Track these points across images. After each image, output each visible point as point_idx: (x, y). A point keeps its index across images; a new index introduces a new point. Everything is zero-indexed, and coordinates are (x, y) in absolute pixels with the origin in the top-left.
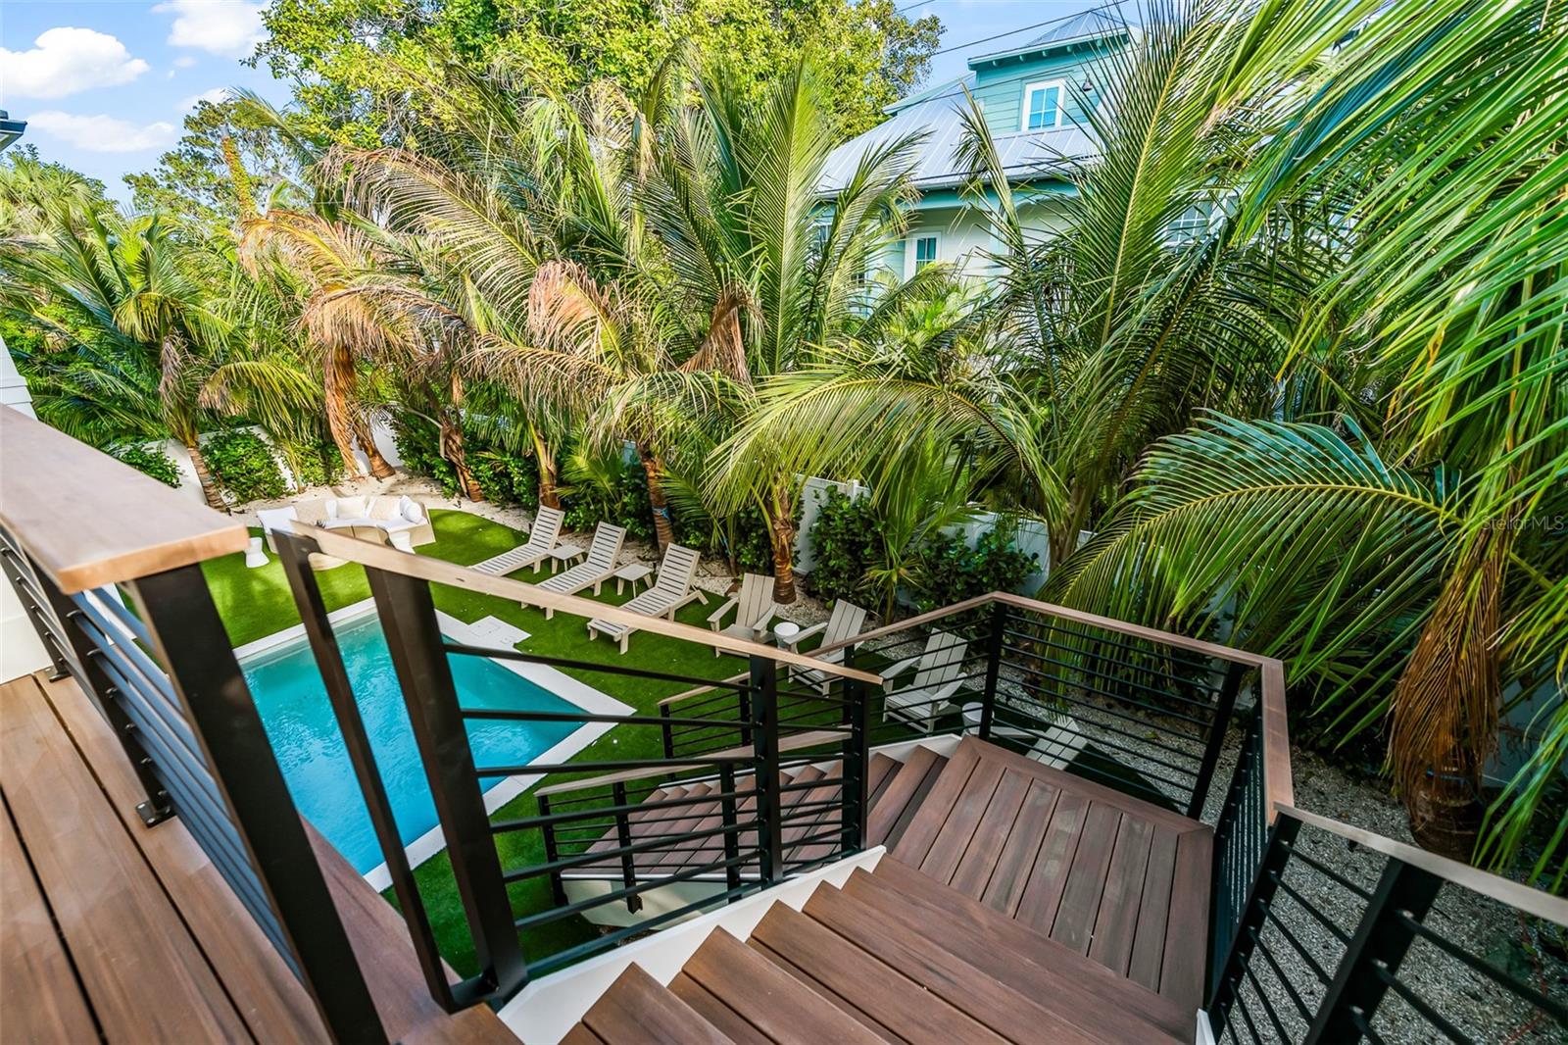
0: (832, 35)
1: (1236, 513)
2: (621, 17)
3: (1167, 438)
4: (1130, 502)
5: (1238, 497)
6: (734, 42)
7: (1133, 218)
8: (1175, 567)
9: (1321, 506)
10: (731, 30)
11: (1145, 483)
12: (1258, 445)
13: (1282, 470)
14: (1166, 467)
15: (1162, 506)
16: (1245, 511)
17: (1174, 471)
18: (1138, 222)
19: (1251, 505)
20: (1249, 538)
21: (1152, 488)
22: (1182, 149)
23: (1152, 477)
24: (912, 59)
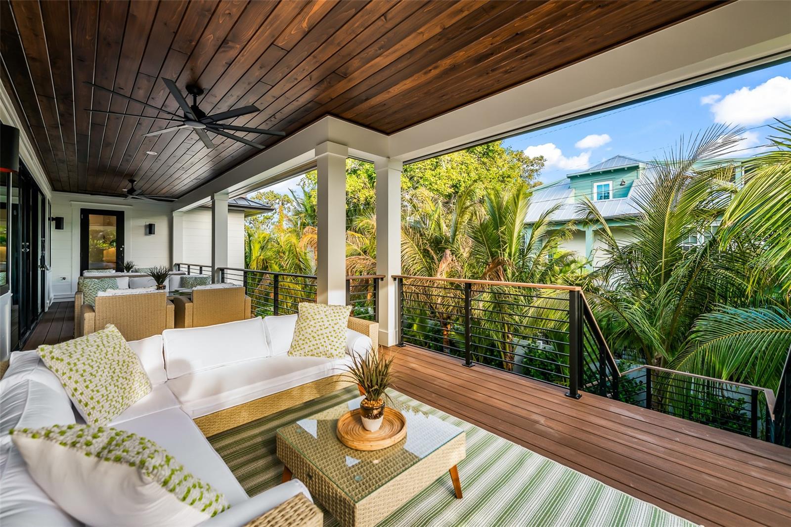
0: (501, 165)
1: (740, 341)
2: (429, 166)
3: (704, 315)
4: (692, 339)
5: (740, 335)
6: (464, 170)
7: (666, 238)
8: (719, 363)
9: (774, 337)
10: (463, 167)
11: (698, 331)
12: (743, 316)
13: (755, 325)
14: (706, 325)
15: (709, 340)
16: (744, 340)
17: (711, 326)
18: (669, 240)
19: (745, 337)
20: (748, 350)
21: (702, 333)
22: (683, 217)
23: (701, 329)
24: (532, 171)
